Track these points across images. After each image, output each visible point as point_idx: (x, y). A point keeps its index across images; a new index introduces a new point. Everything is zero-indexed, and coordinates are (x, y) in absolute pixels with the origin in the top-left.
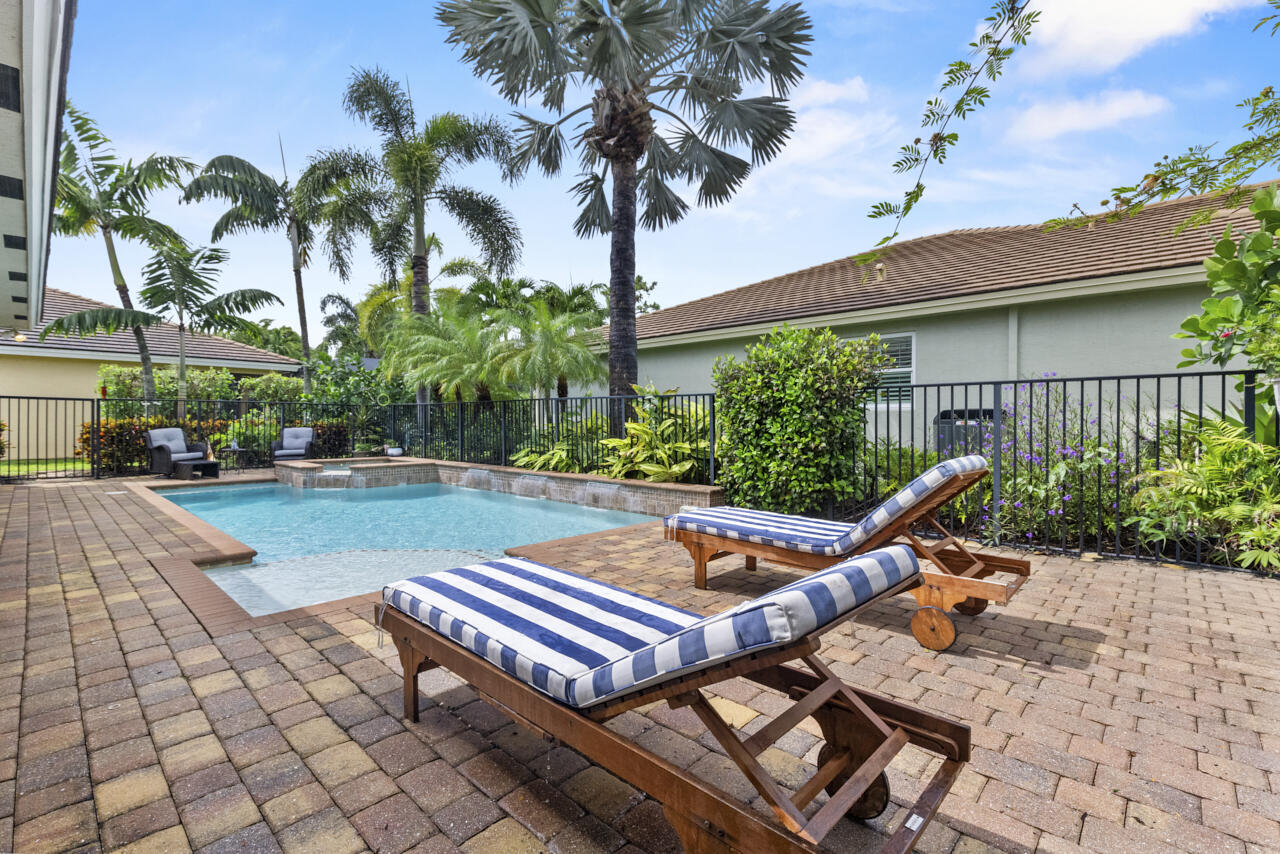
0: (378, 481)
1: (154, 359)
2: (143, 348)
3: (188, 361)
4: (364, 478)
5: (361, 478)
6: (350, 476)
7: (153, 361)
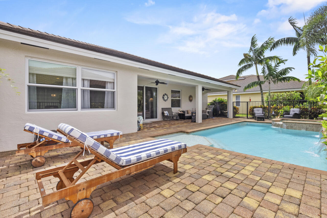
0: (292, 128)
1: (264, 92)
2: (261, 89)
3: (271, 91)
4: (286, 125)
5: (285, 125)
6: (282, 124)
7: (263, 92)
